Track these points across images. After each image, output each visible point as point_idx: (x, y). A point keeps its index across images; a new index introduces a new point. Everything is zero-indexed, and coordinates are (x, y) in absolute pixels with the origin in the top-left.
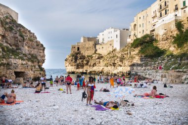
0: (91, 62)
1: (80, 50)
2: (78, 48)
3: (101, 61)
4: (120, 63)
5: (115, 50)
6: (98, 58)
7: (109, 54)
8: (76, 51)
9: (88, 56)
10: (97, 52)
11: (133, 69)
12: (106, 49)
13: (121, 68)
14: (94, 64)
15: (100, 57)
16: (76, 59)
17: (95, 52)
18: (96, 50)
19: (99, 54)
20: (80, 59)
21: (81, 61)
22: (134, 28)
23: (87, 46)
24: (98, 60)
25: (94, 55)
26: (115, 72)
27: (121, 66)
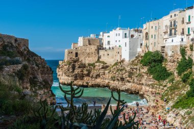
0: (94, 73)
1: (79, 56)
2: (77, 54)
4: (128, 79)
5: (123, 61)
6: (102, 68)
7: (116, 64)
8: (74, 57)
9: (89, 65)
10: (100, 60)
12: (113, 57)
13: (130, 84)
14: (97, 75)
15: (105, 67)
16: (74, 68)
17: (98, 60)
18: (99, 58)
19: (103, 63)
20: (79, 67)
21: (80, 70)
22: (146, 37)
23: (88, 51)
24: (102, 71)
25: (97, 64)
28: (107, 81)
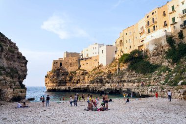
0: (75, 79)
1: (63, 66)
2: (61, 64)
3: (86, 77)
4: (107, 80)
5: (101, 66)
6: (83, 74)
7: (94, 70)
8: (59, 66)
9: (71, 72)
10: (81, 68)
11: (123, 86)
12: (91, 65)
13: (109, 84)
14: (77, 81)
15: (85, 73)
16: (58, 75)
17: (79, 68)
18: (80, 66)
19: (84, 70)
20: (63, 75)
21: (63, 77)
22: (121, 44)
23: (70, 61)
24: (82, 77)
25: (78, 71)
26: (102, 89)
27: (109, 83)
28: (86, 85)
